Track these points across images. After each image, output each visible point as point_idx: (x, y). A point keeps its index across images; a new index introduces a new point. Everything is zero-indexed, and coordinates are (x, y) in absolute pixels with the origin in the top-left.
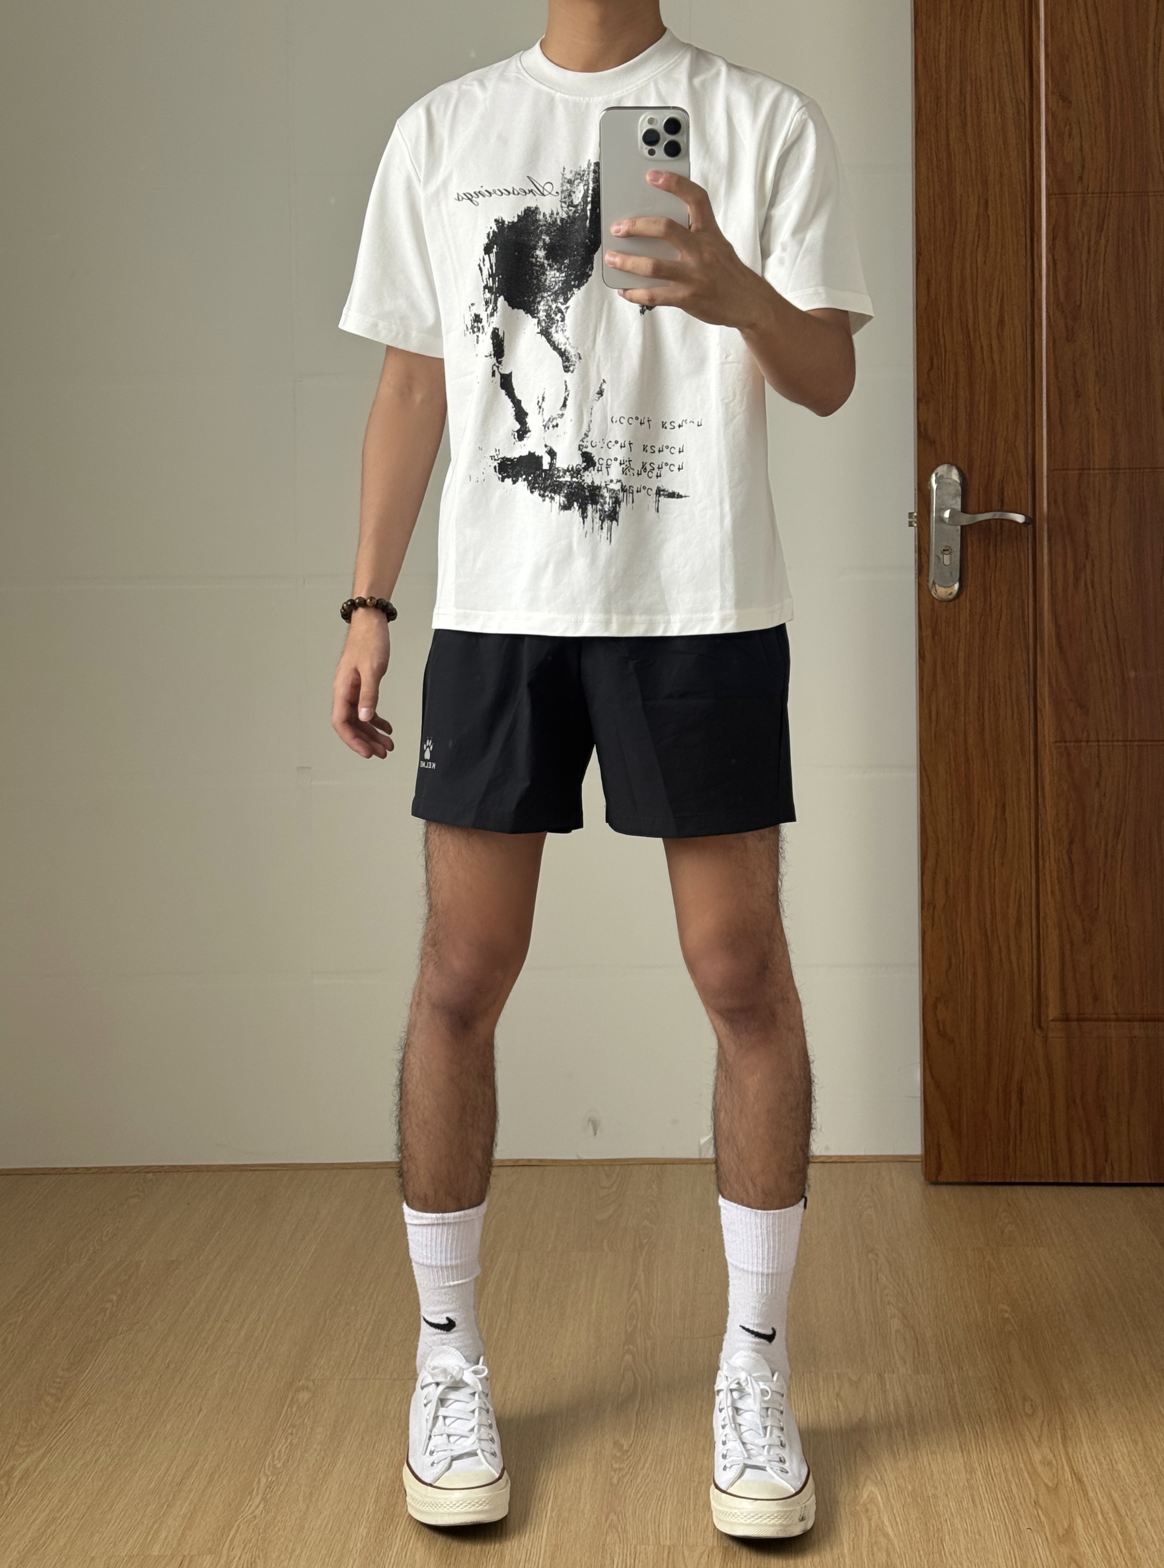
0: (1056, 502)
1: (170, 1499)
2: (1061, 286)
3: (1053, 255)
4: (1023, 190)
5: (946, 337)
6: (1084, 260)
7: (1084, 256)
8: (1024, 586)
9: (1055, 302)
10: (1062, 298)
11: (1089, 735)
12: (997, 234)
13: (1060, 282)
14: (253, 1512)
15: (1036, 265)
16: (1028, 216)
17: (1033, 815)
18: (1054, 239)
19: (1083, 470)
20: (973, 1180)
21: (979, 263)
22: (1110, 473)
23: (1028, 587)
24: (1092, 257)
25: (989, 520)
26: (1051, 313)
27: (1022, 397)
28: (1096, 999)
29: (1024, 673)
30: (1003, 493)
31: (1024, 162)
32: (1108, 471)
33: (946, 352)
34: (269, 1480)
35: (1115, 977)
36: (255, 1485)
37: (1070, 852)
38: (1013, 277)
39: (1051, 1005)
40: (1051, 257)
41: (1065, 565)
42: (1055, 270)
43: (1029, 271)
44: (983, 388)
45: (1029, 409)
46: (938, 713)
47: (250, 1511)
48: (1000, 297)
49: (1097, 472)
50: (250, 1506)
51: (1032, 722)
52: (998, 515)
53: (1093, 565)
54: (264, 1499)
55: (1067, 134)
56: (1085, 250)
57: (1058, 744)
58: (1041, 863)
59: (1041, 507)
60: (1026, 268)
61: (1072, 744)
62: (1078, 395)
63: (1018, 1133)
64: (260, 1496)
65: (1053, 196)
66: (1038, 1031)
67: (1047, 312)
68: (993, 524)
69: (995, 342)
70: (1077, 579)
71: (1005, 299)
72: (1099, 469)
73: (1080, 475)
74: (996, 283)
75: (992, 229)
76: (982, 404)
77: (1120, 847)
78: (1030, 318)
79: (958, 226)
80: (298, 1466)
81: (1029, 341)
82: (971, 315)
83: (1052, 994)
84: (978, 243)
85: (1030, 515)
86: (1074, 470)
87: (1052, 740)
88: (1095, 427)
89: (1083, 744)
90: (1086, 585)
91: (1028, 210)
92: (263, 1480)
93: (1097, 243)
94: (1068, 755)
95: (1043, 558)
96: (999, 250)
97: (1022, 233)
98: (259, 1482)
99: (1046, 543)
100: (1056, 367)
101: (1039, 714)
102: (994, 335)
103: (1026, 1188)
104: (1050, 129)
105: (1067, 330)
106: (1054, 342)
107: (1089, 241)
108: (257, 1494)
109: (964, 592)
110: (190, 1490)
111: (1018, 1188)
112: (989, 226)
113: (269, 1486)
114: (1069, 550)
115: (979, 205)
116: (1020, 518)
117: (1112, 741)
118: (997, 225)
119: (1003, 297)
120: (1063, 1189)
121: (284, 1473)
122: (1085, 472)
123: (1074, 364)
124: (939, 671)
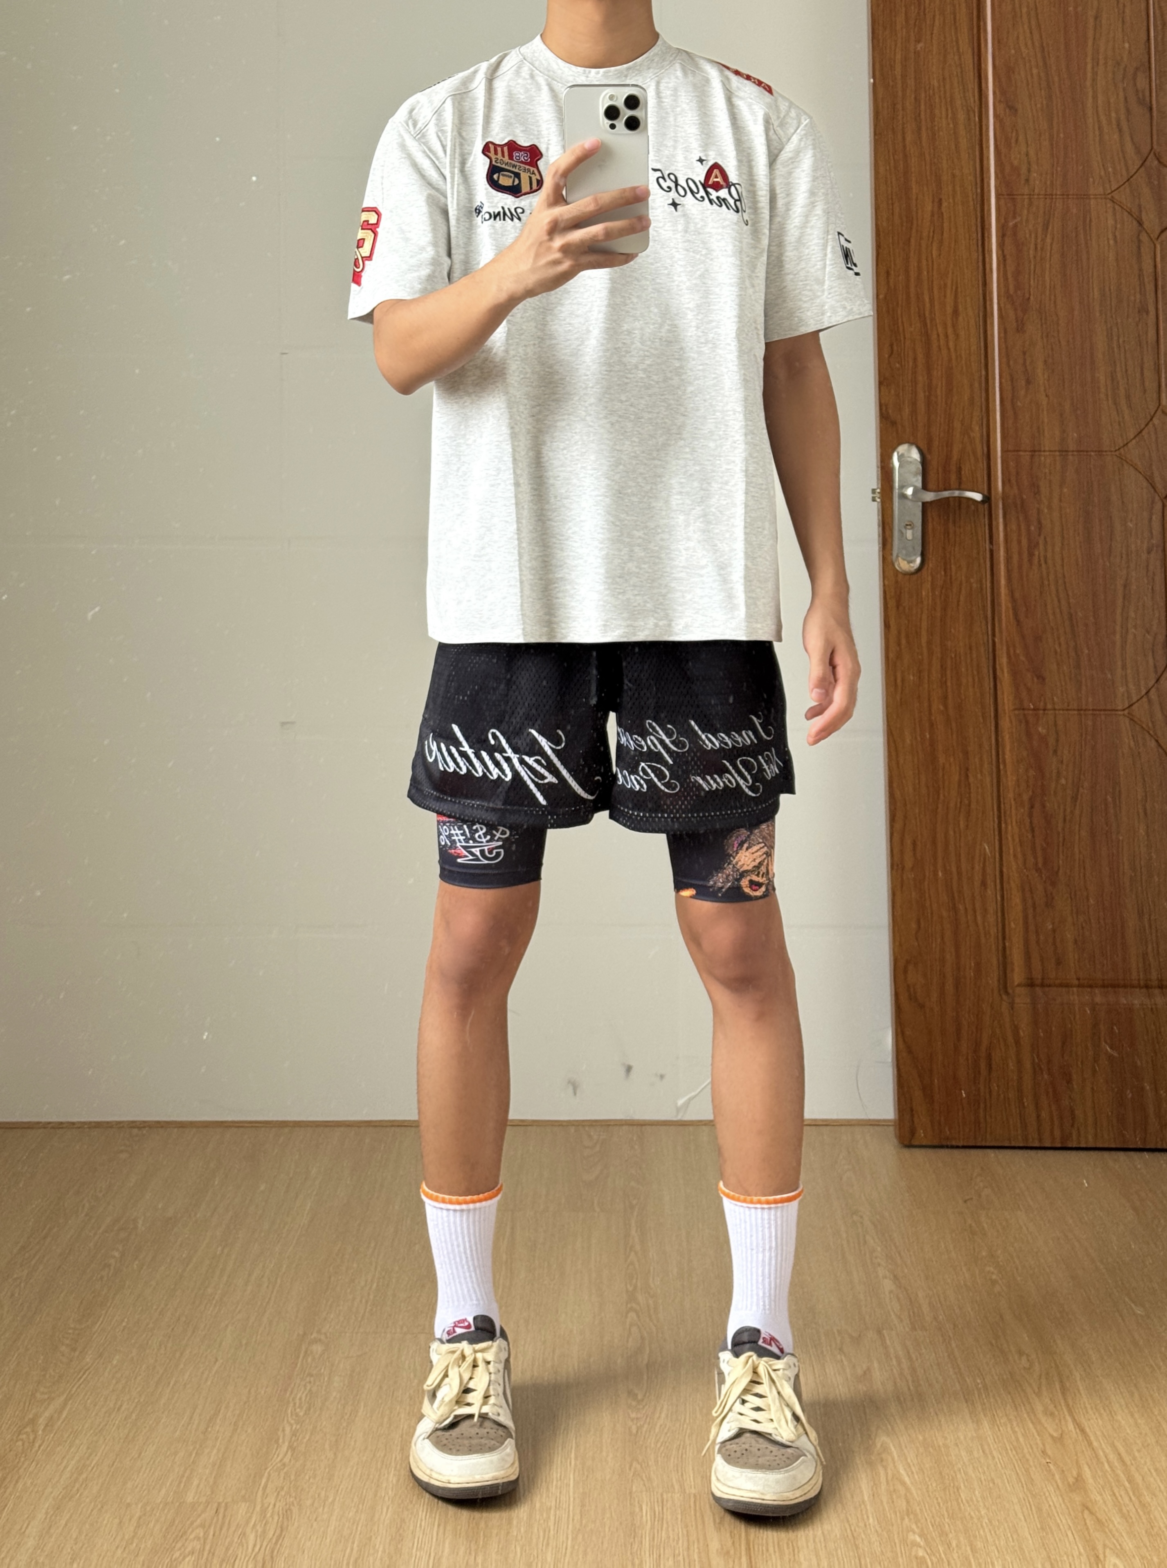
0: (1009, 480)
1: (198, 1446)
2: (1010, 279)
3: (1003, 252)
4: (974, 191)
5: (905, 325)
6: (1031, 256)
7: (1031, 254)
8: (982, 561)
9: (1005, 294)
10: (1012, 291)
11: (1045, 704)
12: (950, 229)
13: (1010, 276)
14: (281, 1461)
15: (987, 260)
16: (978, 214)
17: (995, 781)
18: (1004, 235)
19: (1034, 451)
20: (944, 1143)
21: (934, 256)
22: (1060, 455)
23: (985, 562)
24: (1039, 254)
25: (947, 499)
26: (1003, 305)
27: (976, 385)
28: (1059, 962)
29: (984, 643)
30: (960, 474)
31: (975, 162)
32: (1057, 453)
33: (905, 338)
34: (294, 1427)
35: (1076, 942)
36: (280, 1433)
37: (1031, 816)
38: (966, 271)
39: (1017, 969)
40: (1000, 252)
41: (1019, 542)
42: (1005, 265)
43: (980, 265)
44: (940, 373)
45: (984, 395)
46: (903, 681)
47: (279, 1459)
48: (954, 289)
49: (1047, 453)
50: (278, 1456)
51: (992, 691)
52: (957, 493)
53: (1046, 542)
54: (290, 1447)
55: (1014, 140)
56: (1032, 246)
57: (1017, 712)
58: (1003, 825)
59: (996, 488)
60: (978, 262)
61: (1031, 712)
62: (1028, 382)
63: (988, 1096)
64: (287, 1444)
65: (1001, 197)
66: (1004, 997)
67: (999, 304)
68: (952, 503)
69: (950, 331)
70: (1031, 555)
71: (959, 290)
72: (1050, 451)
73: (1032, 456)
74: (950, 275)
75: (946, 225)
76: (939, 390)
77: (1077, 812)
78: (982, 309)
79: (915, 222)
80: (319, 1415)
81: (982, 331)
82: (928, 305)
83: (1017, 956)
84: (933, 237)
85: (986, 493)
86: (1025, 451)
87: (1012, 708)
88: (1045, 412)
89: (1041, 712)
90: (1039, 561)
91: (979, 209)
92: (288, 1429)
93: (1043, 240)
94: (1027, 722)
95: (999, 535)
96: (953, 245)
97: (974, 229)
98: (283, 1430)
99: (1001, 520)
100: (1008, 356)
101: (998, 684)
102: (949, 323)
103: (997, 1151)
104: (998, 134)
105: (1017, 321)
106: (1005, 332)
107: (1036, 237)
108: (284, 1442)
109: (926, 567)
110: (217, 1439)
111: (989, 1151)
112: (943, 222)
113: (294, 1434)
114: (1023, 527)
115: (933, 202)
116: (978, 497)
117: (1067, 710)
118: (950, 222)
119: (957, 288)
120: (1032, 1153)
121: (307, 1421)
122: (1037, 453)
123: (1024, 353)
124: (904, 641)
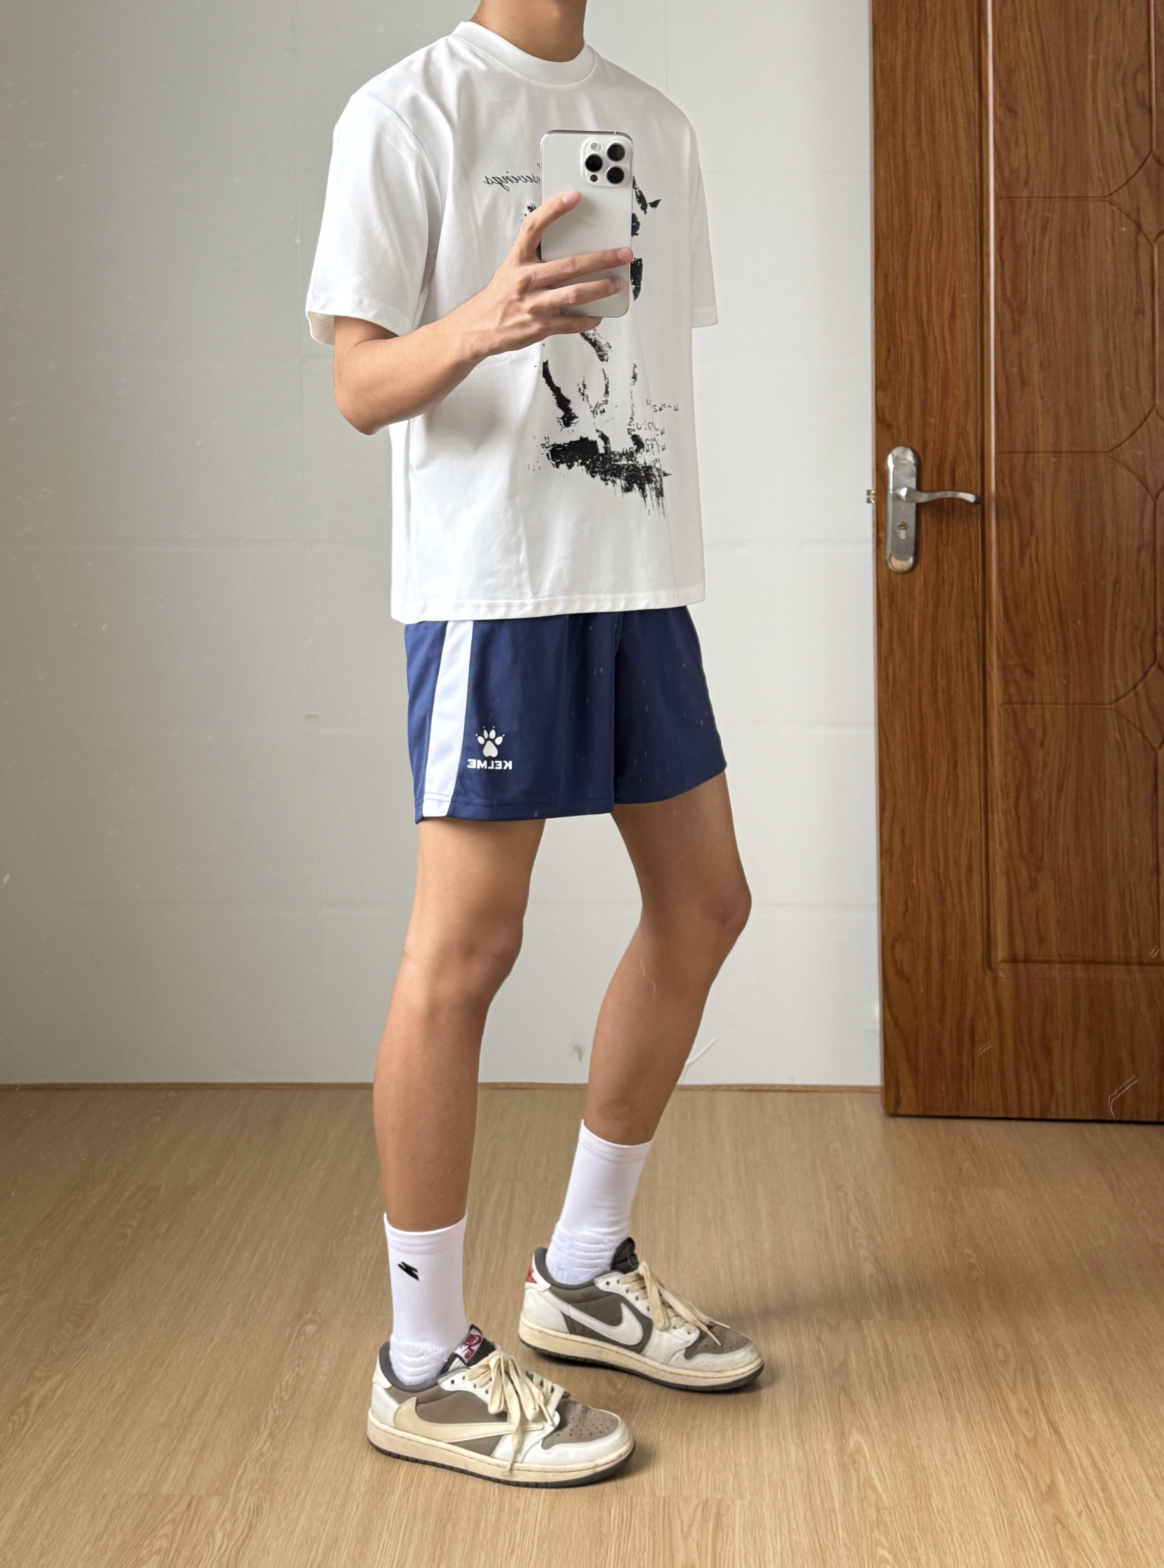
0: (1002, 482)
2: (1008, 283)
3: (1001, 256)
4: (973, 194)
5: (903, 328)
6: (1029, 259)
7: (1029, 257)
8: (974, 560)
9: (1002, 297)
10: (1009, 294)
11: (1034, 698)
12: (949, 233)
13: (1007, 278)
14: (259, 1451)
15: (985, 265)
16: (978, 217)
17: (982, 773)
18: (1002, 239)
19: (1029, 453)
20: (929, 1113)
21: (933, 261)
22: (1054, 456)
23: (977, 561)
24: (1037, 257)
25: (940, 499)
26: (999, 307)
27: (972, 388)
28: (1042, 940)
29: (974, 641)
30: (954, 475)
31: (974, 167)
32: (1051, 455)
33: (902, 342)
34: (277, 1412)
35: (1058, 922)
36: (263, 1419)
37: (1017, 806)
38: (964, 274)
39: (1000, 947)
41: (1012, 541)
42: (1002, 267)
43: (978, 268)
44: (936, 376)
45: (979, 395)
46: (894, 676)
47: (258, 1447)
48: (952, 292)
49: (1041, 455)
50: (258, 1444)
51: (981, 684)
52: (949, 495)
53: (1037, 541)
54: (271, 1434)
55: (1013, 144)
56: (1030, 250)
57: (1005, 706)
58: (990, 815)
59: (990, 490)
60: (976, 267)
61: (1019, 706)
62: (1024, 384)
64: (267, 1431)
65: (1000, 200)
66: (988, 972)
67: (995, 307)
68: (942, 503)
69: (947, 333)
70: (1023, 554)
71: (957, 294)
72: (1043, 452)
73: (1026, 457)
74: (948, 279)
75: (945, 229)
76: (934, 393)
77: (1062, 801)
78: (979, 311)
79: (914, 226)
81: (978, 334)
82: (925, 308)
83: (1000, 934)
84: (932, 241)
85: (979, 494)
86: (1020, 453)
87: (1000, 701)
88: (1040, 414)
89: (1029, 706)
90: (1031, 559)
91: (977, 209)
92: (271, 1415)
93: (1041, 243)
94: (1015, 715)
95: (991, 534)
96: (951, 249)
97: (972, 230)
98: (266, 1416)
99: (994, 521)
100: (1004, 357)
101: (988, 679)
102: (946, 326)
103: (979, 1121)
104: (998, 137)
105: (1014, 324)
106: (1002, 333)
107: (1035, 239)
108: (265, 1428)
109: (917, 568)
110: (201, 1423)
111: (969, 1120)
112: (942, 226)
113: (277, 1420)
114: (1015, 527)
115: (933, 208)
116: (971, 498)
117: (1055, 704)
118: (949, 226)
119: (955, 292)
121: (291, 1406)
122: (1031, 455)
123: (1020, 355)
124: (896, 639)
